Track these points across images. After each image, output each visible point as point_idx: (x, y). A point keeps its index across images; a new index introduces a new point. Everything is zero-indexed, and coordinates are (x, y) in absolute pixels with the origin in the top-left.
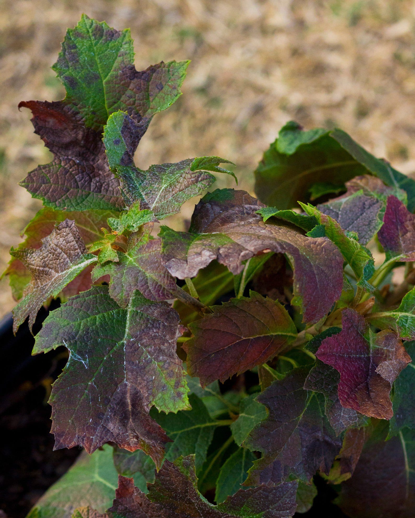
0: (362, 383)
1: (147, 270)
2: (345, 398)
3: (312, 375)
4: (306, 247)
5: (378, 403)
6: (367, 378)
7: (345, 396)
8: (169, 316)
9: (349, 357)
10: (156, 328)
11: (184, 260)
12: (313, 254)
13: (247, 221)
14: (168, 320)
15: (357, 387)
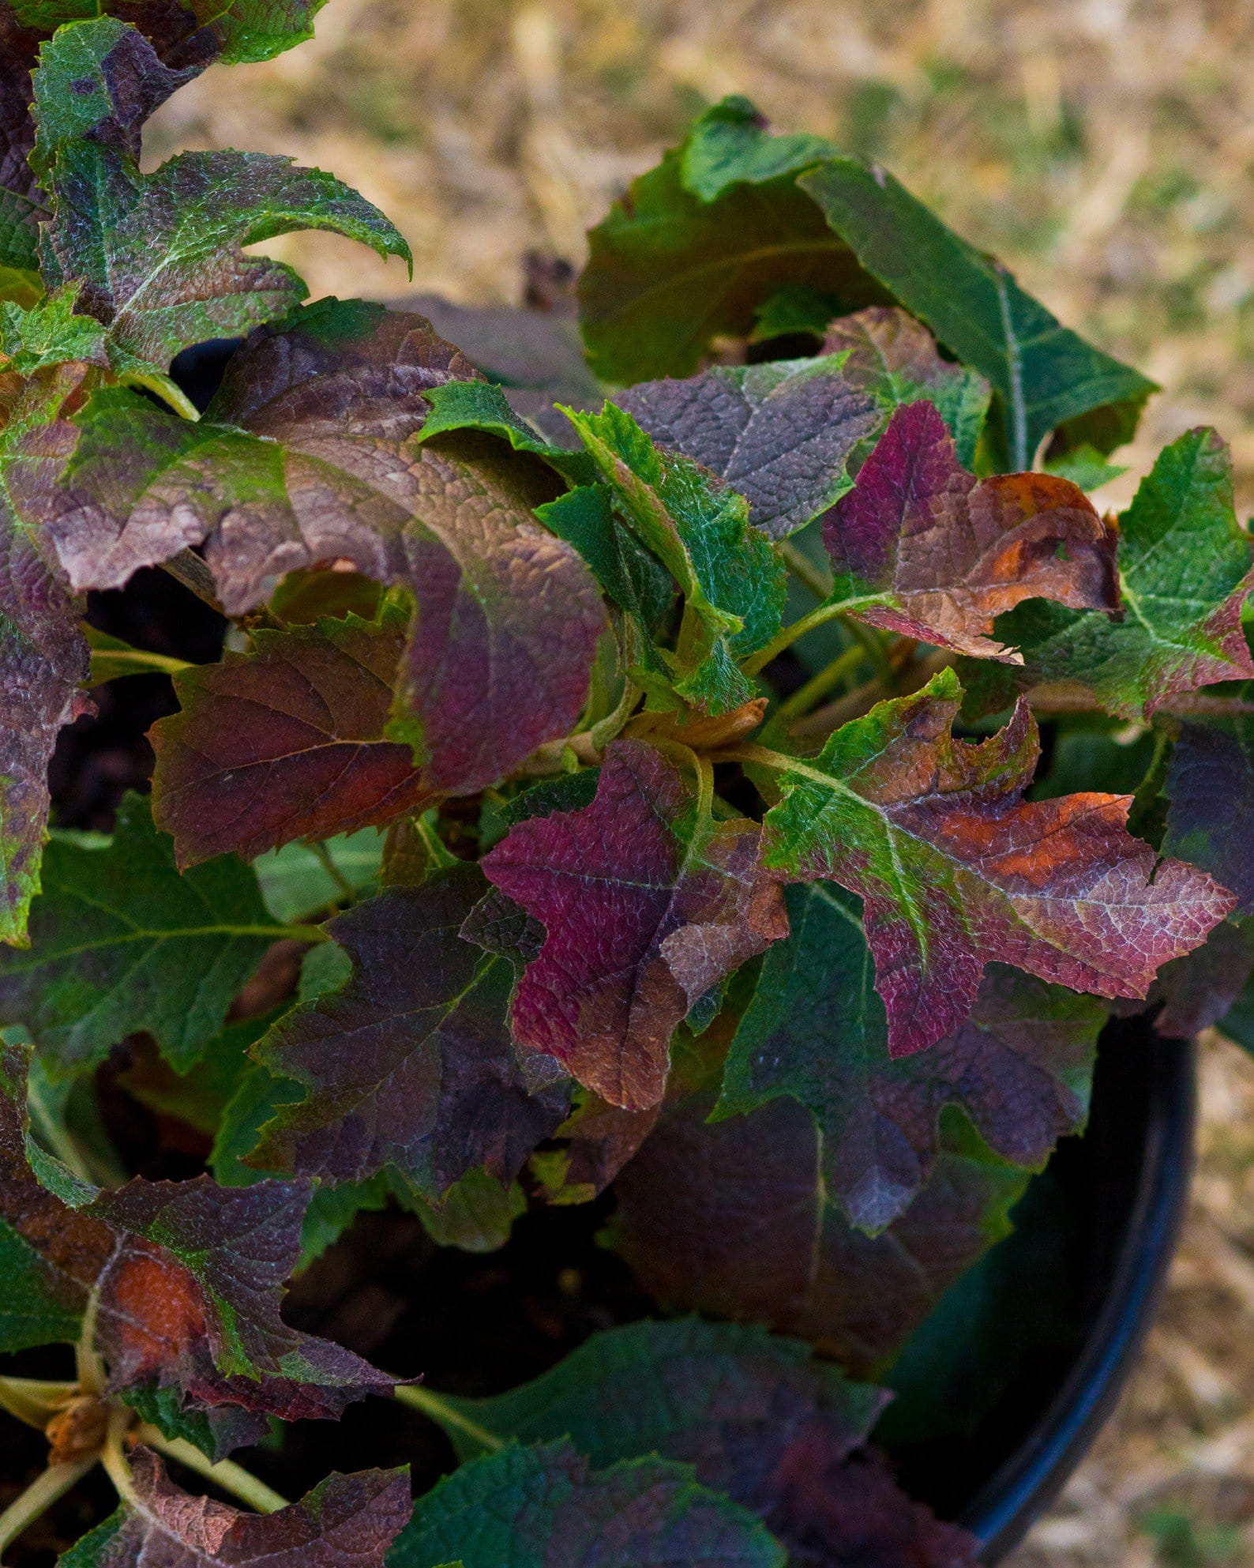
0: (618, 969)
1: (20, 507)
2: (537, 1011)
3: (494, 901)
4: (494, 564)
5: (637, 1046)
6: (641, 956)
7: (540, 1006)
8: (66, 652)
9: (600, 885)
10: (25, 673)
11: (117, 520)
12: (505, 594)
13: (375, 423)
14: (61, 661)
15: (597, 979)
